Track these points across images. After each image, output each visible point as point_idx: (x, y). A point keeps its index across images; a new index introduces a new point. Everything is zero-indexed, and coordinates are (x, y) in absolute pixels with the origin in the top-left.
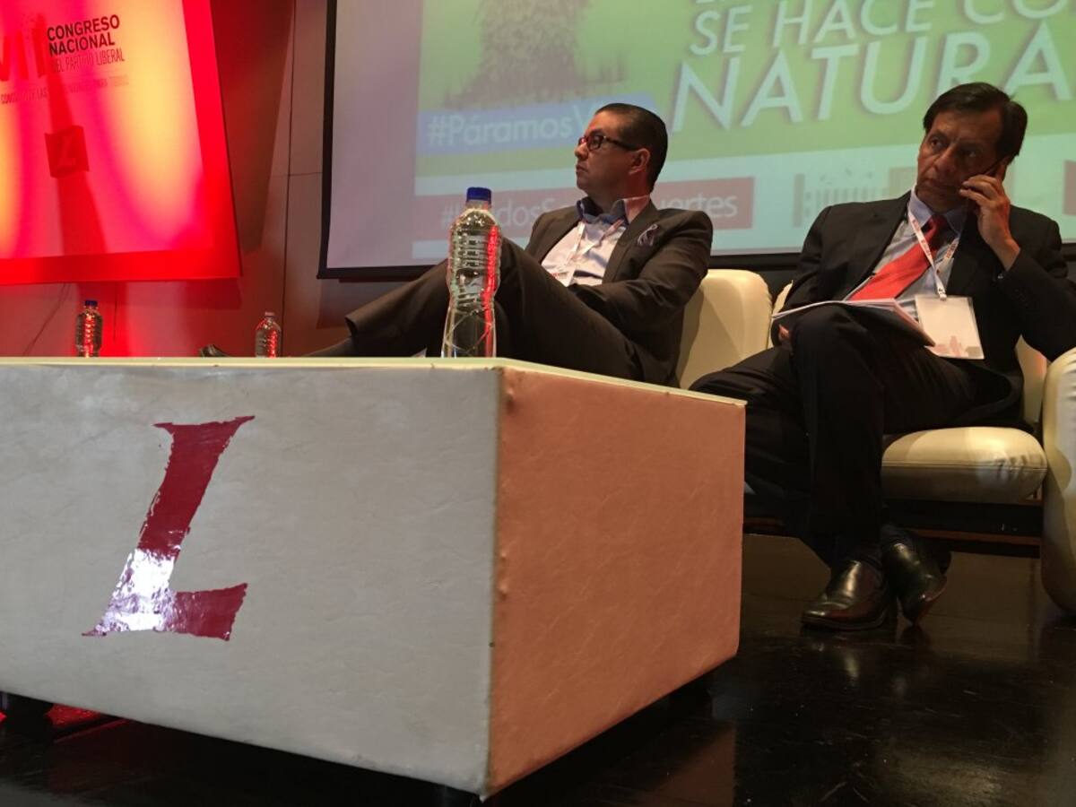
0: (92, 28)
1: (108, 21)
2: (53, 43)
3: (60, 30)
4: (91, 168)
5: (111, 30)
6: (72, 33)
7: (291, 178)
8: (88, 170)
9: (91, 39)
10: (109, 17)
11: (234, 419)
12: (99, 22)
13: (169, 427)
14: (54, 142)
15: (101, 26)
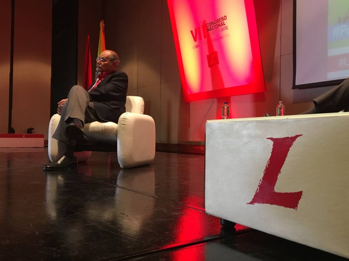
0: (219, 21)
1: (223, 18)
2: (208, 28)
3: (210, 24)
4: (219, 63)
5: (224, 20)
6: (213, 24)
7: (281, 57)
8: (219, 64)
9: (219, 24)
10: (224, 17)
11: (295, 136)
12: (221, 19)
13: (272, 139)
14: (209, 57)
15: (222, 20)
